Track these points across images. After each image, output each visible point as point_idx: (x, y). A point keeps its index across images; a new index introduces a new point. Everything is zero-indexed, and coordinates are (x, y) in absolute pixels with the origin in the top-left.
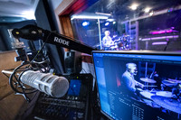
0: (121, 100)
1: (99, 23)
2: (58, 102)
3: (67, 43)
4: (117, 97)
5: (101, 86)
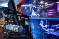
0: (39, 33)
1: (30, 8)
2: (17, 36)
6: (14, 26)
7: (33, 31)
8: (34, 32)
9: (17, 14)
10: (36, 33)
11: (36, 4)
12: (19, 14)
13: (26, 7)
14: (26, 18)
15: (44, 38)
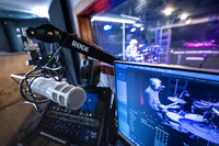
0: (143, 121)
1: (123, 28)
2: (68, 117)
3: (86, 49)
4: (138, 117)
5: (121, 103)
6: (59, 83)
7: (122, 112)
8: (125, 113)
9: (74, 44)
10: (133, 118)
11: (147, 14)
12: (81, 47)
13: (110, 24)
14: (102, 63)
15: (157, 142)
